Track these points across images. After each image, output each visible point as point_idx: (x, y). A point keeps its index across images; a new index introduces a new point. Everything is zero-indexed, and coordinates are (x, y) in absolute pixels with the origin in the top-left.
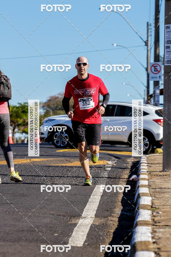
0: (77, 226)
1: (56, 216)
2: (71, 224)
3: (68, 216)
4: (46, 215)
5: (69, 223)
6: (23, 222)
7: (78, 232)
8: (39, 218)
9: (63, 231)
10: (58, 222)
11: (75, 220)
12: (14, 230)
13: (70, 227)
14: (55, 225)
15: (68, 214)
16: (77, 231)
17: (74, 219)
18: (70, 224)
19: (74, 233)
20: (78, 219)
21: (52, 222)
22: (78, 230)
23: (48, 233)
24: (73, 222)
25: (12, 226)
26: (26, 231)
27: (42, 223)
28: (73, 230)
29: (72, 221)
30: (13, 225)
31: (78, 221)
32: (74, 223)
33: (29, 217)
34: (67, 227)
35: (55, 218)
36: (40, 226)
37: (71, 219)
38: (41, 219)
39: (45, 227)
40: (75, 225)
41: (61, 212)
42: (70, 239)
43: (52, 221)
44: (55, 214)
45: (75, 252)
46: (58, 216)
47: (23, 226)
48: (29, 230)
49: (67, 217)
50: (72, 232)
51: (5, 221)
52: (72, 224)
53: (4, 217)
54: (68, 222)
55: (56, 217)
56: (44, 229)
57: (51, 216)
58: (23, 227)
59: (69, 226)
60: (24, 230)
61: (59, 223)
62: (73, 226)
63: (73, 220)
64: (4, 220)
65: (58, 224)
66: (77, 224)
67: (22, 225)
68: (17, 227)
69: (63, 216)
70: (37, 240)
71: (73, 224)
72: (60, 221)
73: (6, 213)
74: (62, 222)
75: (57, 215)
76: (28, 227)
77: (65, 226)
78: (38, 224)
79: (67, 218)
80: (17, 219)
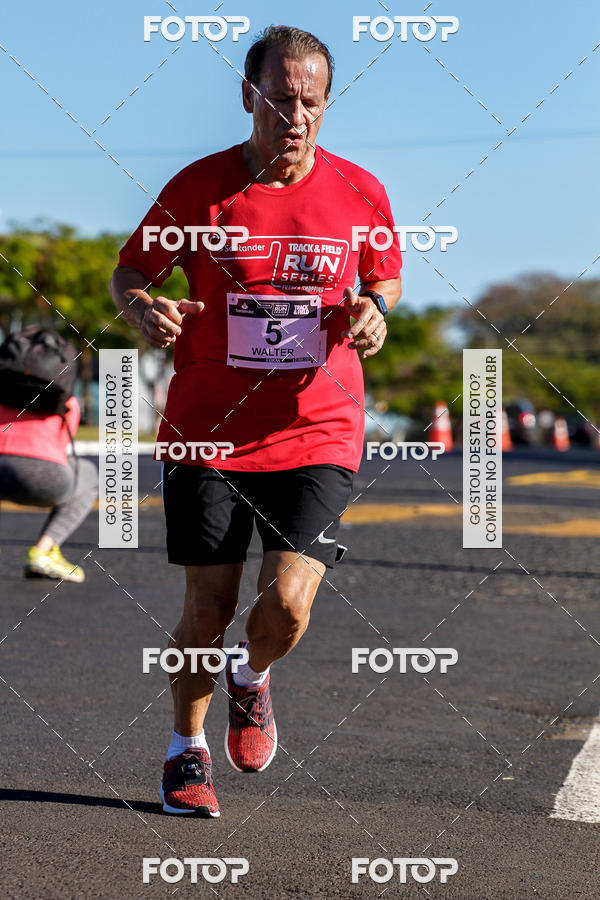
0: (582, 753)
1: (506, 711)
2: (563, 744)
3: (553, 715)
4: (471, 706)
5: (554, 737)
6: (391, 730)
7: (586, 772)
8: (449, 717)
9: (533, 767)
10: (517, 735)
11: (577, 729)
12: (361, 758)
13: (557, 752)
14: (504, 744)
15: (549, 708)
16: (584, 768)
17: (573, 725)
18: (557, 741)
19: (572, 773)
20: (587, 725)
21: (495, 732)
22: (589, 763)
23: (478, 771)
24: (570, 734)
25: (351, 742)
26: (402, 760)
27: (460, 735)
28: (570, 762)
29: (566, 732)
30: (357, 737)
31: (585, 731)
32: (574, 741)
33: (413, 714)
34: (546, 753)
35: (506, 718)
36: (452, 745)
37: (561, 725)
38: (454, 721)
39: (468, 751)
40: (577, 746)
41: (526, 700)
42: (559, 797)
43: (492, 729)
44: (504, 705)
45: (576, 841)
46: (515, 713)
47: (389, 743)
48: (411, 758)
49: (547, 717)
50: (566, 772)
51: (327, 724)
52: (563, 741)
53: (322, 709)
54: (549, 736)
55: (506, 715)
56: (466, 755)
57: (491, 711)
58: (391, 748)
59: (553, 750)
60: (394, 757)
61: (518, 739)
62: (568, 751)
63: (568, 728)
64: (325, 721)
65: (516, 742)
66: (584, 742)
67: (386, 740)
68: (371, 747)
69: (531, 713)
70: (440, 796)
71: (568, 742)
72: (522, 730)
73: (332, 695)
74: (529, 734)
75: (512, 708)
76: (410, 749)
77: (539, 750)
78: (443, 738)
79: (548, 721)
80: (369, 720)
